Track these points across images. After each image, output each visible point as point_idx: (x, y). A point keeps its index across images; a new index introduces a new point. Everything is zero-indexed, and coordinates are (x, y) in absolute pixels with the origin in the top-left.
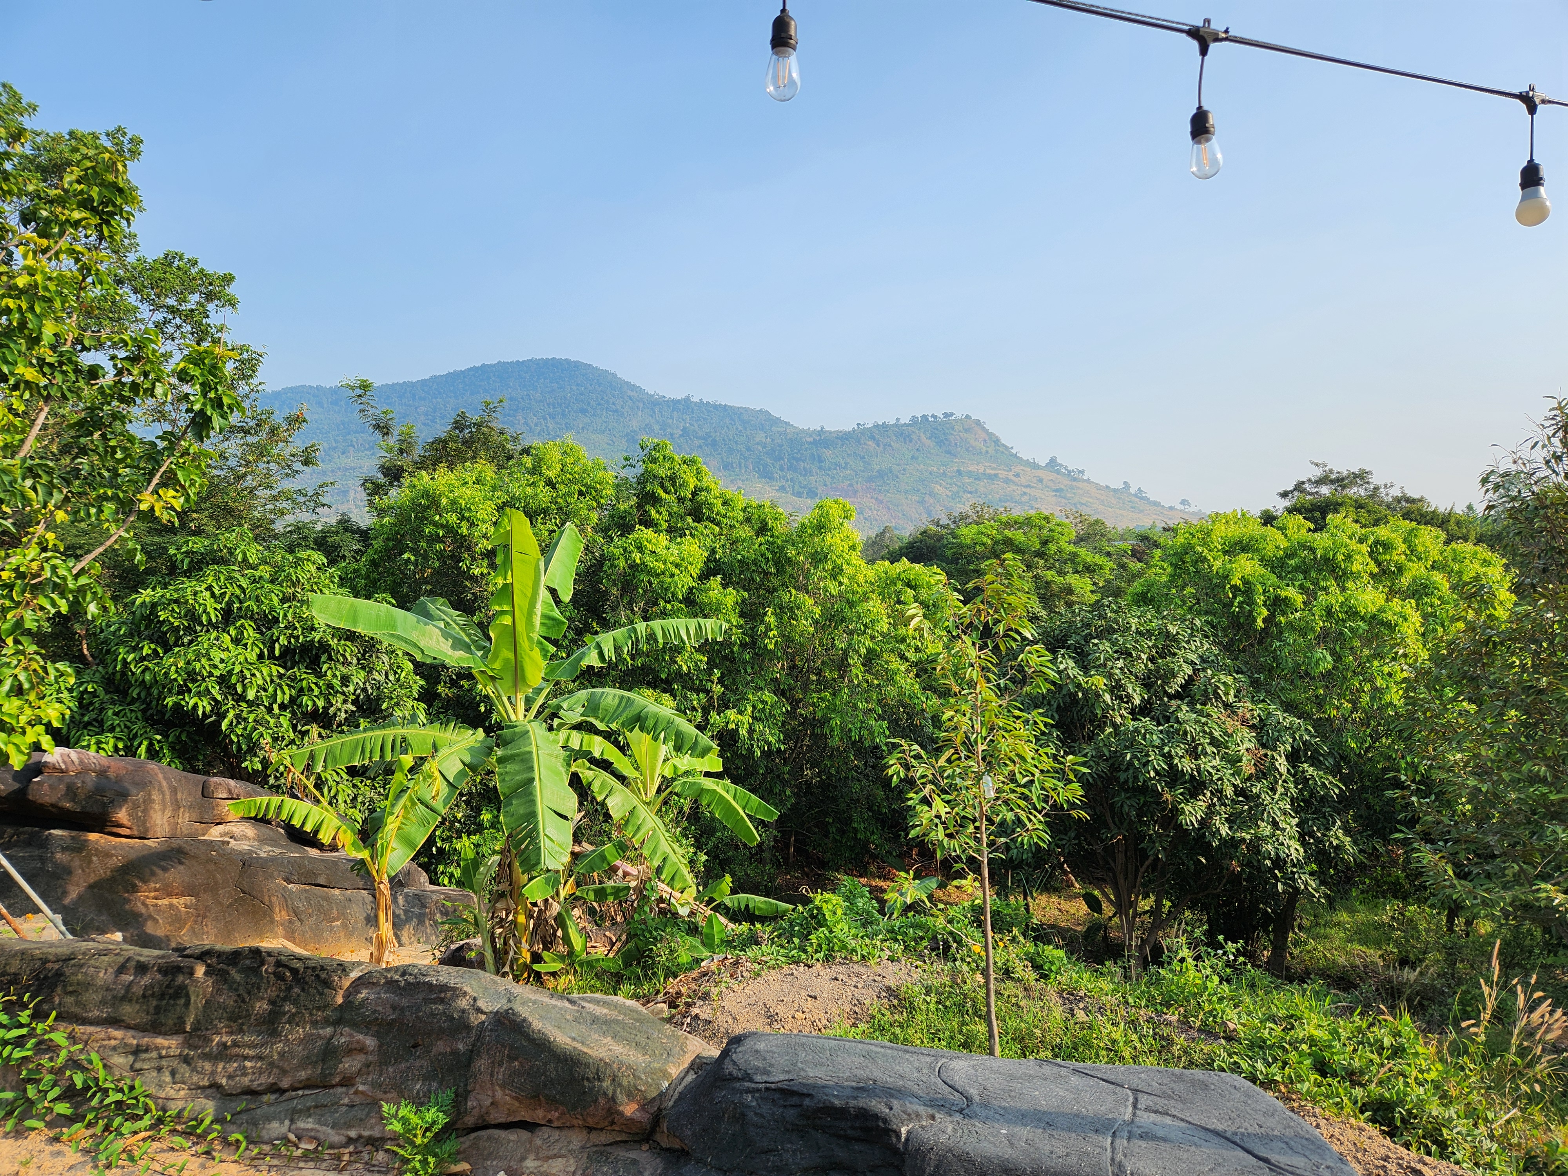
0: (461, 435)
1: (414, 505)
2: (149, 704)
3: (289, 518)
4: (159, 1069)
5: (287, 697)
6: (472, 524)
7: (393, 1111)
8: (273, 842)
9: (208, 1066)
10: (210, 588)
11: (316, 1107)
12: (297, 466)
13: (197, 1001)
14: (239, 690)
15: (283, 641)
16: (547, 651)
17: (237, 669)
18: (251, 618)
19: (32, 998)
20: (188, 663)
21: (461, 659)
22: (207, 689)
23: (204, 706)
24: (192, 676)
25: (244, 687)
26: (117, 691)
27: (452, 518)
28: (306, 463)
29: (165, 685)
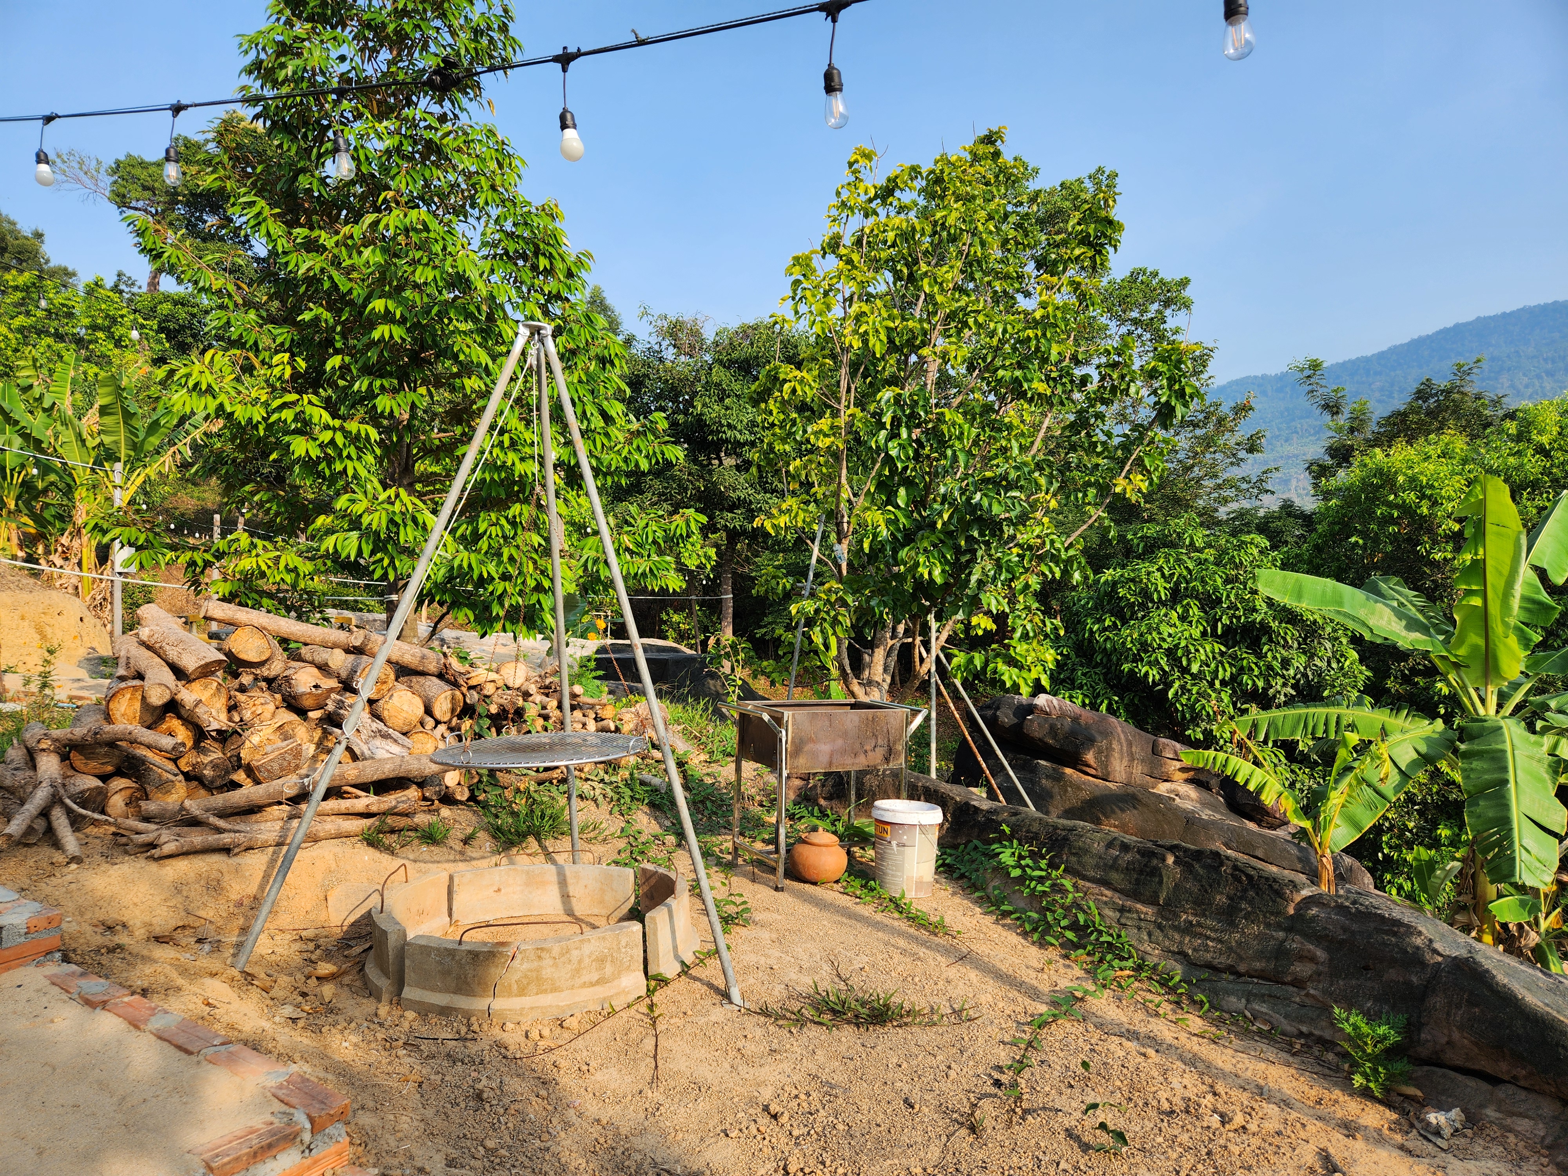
0: (1425, 406)
1: (1365, 485)
2: (1109, 669)
3: (1234, 506)
4: (1139, 928)
5: (1228, 674)
6: (1435, 503)
7: (1344, 1015)
8: (1214, 808)
9: (1177, 936)
10: (1160, 569)
11: (1270, 996)
12: (1242, 454)
13: (1169, 883)
14: (1185, 663)
15: (1225, 620)
16: (1530, 640)
17: (1183, 643)
18: (1197, 598)
19: (1048, 852)
20: (1141, 635)
21: (1417, 641)
22: (1157, 660)
23: (1154, 674)
24: (1145, 646)
25: (1189, 661)
26: (1084, 656)
27: (1411, 497)
28: (1251, 450)
29: (1122, 653)
